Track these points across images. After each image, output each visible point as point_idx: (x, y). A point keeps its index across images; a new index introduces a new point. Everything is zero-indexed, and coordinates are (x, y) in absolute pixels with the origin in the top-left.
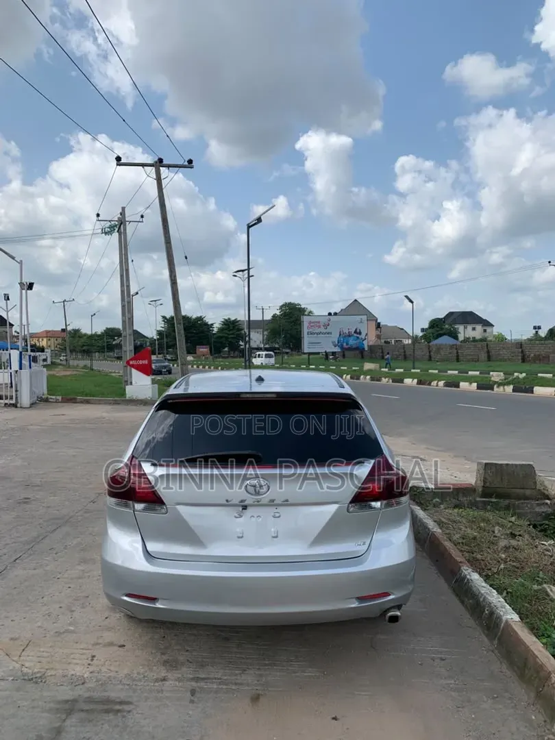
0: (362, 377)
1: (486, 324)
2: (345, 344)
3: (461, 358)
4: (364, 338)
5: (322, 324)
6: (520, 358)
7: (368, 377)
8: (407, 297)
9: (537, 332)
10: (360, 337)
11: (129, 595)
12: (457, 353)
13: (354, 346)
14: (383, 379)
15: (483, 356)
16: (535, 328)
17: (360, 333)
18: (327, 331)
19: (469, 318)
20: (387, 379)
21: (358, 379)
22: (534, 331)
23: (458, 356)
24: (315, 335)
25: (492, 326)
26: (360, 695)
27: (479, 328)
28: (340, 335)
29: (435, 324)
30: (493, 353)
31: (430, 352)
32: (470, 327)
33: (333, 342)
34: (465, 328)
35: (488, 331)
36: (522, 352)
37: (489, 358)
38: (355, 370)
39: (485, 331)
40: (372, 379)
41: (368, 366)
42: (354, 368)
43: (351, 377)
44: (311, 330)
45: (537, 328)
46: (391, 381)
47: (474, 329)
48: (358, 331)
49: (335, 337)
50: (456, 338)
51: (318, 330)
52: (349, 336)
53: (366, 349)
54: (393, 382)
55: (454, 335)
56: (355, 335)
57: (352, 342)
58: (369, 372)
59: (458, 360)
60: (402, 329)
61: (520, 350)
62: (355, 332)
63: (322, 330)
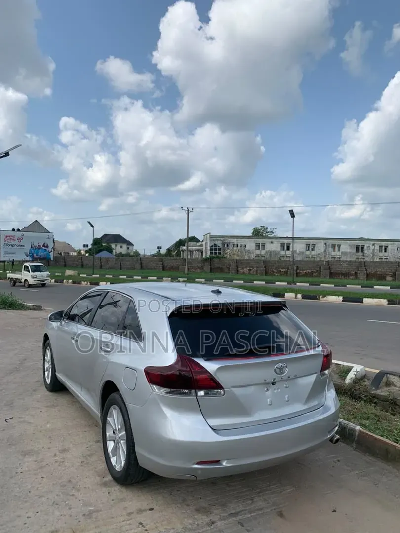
0: (65, 281)
1: (130, 244)
2: (35, 255)
3: (123, 267)
4: (50, 250)
5: (16, 238)
6: (161, 268)
7: (70, 281)
8: (89, 222)
9: (159, 250)
10: (47, 249)
11: (198, 464)
12: (121, 263)
13: (42, 257)
14: (83, 282)
15: (138, 266)
16: (158, 248)
17: (47, 247)
18: (21, 244)
19: (118, 239)
20: (86, 283)
21: (62, 282)
22: (157, 250)
23: (121, 266)
24: (11, 247)
25: (133, 245)
26: (327, 493)
27: (125, 246)
28: (31, 247)
29: (96, 242)
30: (144, 264)
31: (101, 262)
32: (119, 246)
33: (25, 253)
34: (116, 246)
35: (130, 248)
36: (163, 264)
37: (142, 268)
38: (58, 276)
39: (128, 248)
40: (74, 282)
41: (69, 272)
42: (56, 274)
43: (55, 281)
44: (6, 243)
45: (159, 248)
46: (89, 284)
47: (121, 247)
48: (46, 245)
49: (27, 248)
50: (111, 252)
51: (13, 243)
52: (39, 249)
53: (52, 259)
54: (90, 285)
55: (110, 250)
56: (43, 248)
57: (41, 253)
58: (69, 277)
59: (121, 269)
60: (68, 244)
61: (161, 263)
62: (44, 246)
63: (17, 242)
